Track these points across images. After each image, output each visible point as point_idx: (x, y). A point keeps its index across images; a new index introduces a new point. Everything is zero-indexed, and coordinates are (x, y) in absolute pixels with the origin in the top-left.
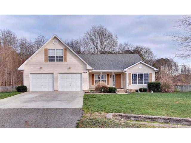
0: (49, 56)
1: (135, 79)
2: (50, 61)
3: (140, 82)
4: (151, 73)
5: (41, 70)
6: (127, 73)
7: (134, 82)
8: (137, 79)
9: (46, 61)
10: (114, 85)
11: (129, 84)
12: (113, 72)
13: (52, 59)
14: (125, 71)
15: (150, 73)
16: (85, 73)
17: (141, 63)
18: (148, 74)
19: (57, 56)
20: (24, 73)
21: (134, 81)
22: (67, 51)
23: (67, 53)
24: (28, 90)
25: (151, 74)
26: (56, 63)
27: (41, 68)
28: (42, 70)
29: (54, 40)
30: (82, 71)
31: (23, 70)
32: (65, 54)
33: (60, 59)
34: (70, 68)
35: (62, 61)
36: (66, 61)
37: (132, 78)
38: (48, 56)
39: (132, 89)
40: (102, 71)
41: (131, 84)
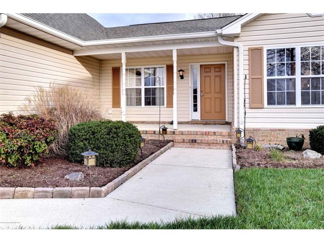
1: (286, 77)
6: (241, 49)
7: (279, 95)
8: (299, 77)
10: (195, 110)
11: (255, 104)
12: (175, 49)
21: (281, 87)
37: (271, 73)
39: (266, 130)
40: (125, 45)
41: (262, 102)
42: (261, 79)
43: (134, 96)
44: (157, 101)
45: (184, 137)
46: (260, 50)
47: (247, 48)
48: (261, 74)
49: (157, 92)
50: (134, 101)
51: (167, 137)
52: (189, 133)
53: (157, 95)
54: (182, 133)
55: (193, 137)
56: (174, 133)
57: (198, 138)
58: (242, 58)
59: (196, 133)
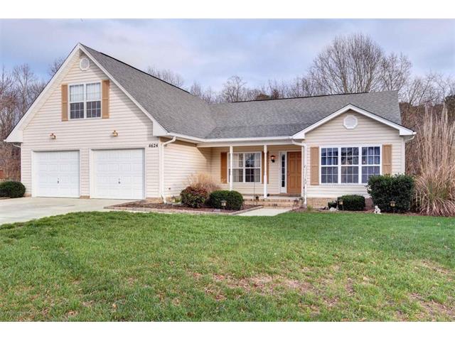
0: (71, 104)
1: (333, 166)
2: (72, 117)
3: (350, 177)
4: (390, 146)
5: (54, 142)
6: (306, 147)
7: (329, 177)
8: (340, 165)
9: (64, 118)
10: (283, 185)
11: (314, 182)
12: (265, 145)
13: (76, 111)
14: (300, 141)
15: (384, 146)
16: (152, 146)
17: (350, 111)
18: (378, 148)
19: (87, 103)
20: (22, 150)
21: (330, 172)
22: (111, 86)
23: (110, 92)
24: (27, 193)
25: (388, 148)
26: (86, 123)
27: (53, 137)
28: (56, 143)
29: (81, 60)
30: (145, 143)
31: (19, 144)
32: (106, 94)
33: (95, 110)
34: (115, 135)
35: (99, 115)
36: (106, 115)
37: (324, 163)
38: (69, 103)
39: (320, 199)
40: (233, 142)
41: (318, 181)
42: (318, 167)
43: (238, 175)
44: (255, 179)
45: (270, 203)
46: (317, 148)
47: (309, 147)
48: (318, 164)
49: (255, 172)
50: (238, 178)
51: (259, 203)
52: (274, 201)
53: (255, 174)
54: (269, 201)
55: (276, 203)
56: (264, 200)
57: (278, 203)
58: (306, 152)
59: (278, 201)
